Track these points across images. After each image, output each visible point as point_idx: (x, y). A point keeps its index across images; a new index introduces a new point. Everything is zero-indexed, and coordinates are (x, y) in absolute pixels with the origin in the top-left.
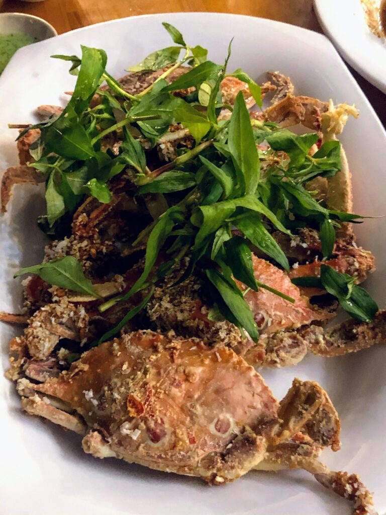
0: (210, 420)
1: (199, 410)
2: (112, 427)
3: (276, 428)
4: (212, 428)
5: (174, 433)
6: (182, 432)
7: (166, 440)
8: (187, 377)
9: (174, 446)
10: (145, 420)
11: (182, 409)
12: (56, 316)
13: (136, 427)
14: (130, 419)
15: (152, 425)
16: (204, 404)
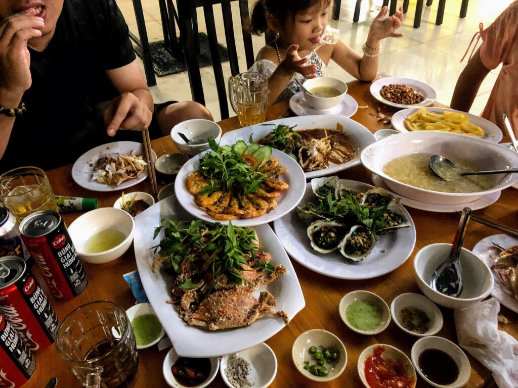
0: (242, 309)
1: (238, 308)
2: (217, 320)
3: (259, 306)
4: (243, 311)
5: (234, 316)
6: (236, 315)
7: (232, 319)
8: (233, 301)
9: (235, 319)
10: (225, 315)
11: (234, 309)
12: (188, 296)
13: (223, 318)
14: (221, 316)
15: (227, 315)
16: (239, 306)
